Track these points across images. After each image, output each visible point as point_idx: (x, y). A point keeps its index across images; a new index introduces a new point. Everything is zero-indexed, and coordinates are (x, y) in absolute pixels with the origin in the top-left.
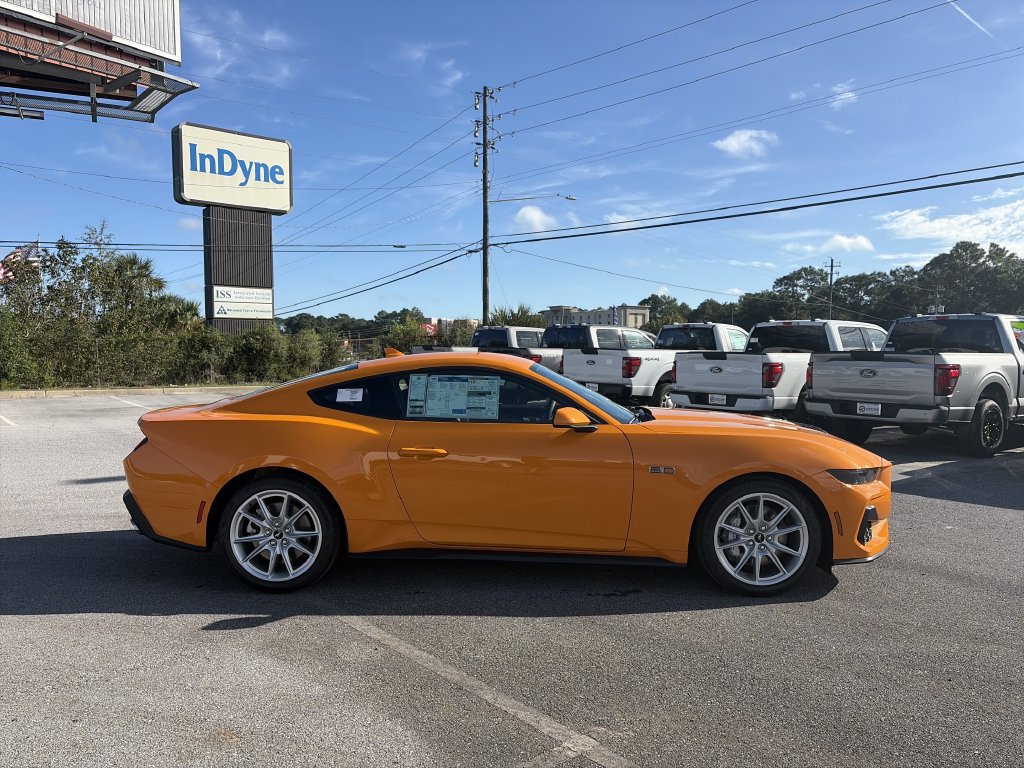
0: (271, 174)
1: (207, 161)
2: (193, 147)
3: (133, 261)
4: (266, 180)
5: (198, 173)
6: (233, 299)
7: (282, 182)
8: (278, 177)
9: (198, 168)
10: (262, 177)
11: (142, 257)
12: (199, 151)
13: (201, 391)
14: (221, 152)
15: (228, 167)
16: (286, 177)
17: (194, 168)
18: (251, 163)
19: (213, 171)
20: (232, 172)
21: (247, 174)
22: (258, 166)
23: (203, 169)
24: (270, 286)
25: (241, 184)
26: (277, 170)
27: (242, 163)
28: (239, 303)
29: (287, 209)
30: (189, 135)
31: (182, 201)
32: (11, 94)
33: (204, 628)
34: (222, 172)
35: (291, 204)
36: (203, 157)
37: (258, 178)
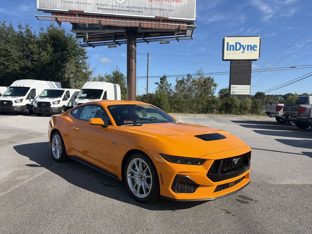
0: (253, 48)
1: (232, 47)
2: (228, 43)
3: (209, 79)
4: (251, 50)
5: (229, 51)
6: (237, 89)
7: (256, 50)
8: (255, 49)
9: (229, 49)
10: (249, 49)
11: (212, 77)
12: (229, 44)
13: (204, 115)
14: (236, 43)
15: (238, 48)
16: (258, 48)
17: (227, 50)
18: (246, 45)
19: (233, 50)
20: (239, 49)
21: (244, 49)
22: (248, 46)
23: (230, 50)
24: (250, 84)
25: (242, 52)
26: (255, 46)
27: (243, 46)
28: (238, 90)
29: (258, 58)
30: (227, 40)
31: (224, 60)
32: (158, 38)
33: (27, 165)
34: (236, 50)
35: (259, 57)
36: (231, 46)
37: (248, 50)
